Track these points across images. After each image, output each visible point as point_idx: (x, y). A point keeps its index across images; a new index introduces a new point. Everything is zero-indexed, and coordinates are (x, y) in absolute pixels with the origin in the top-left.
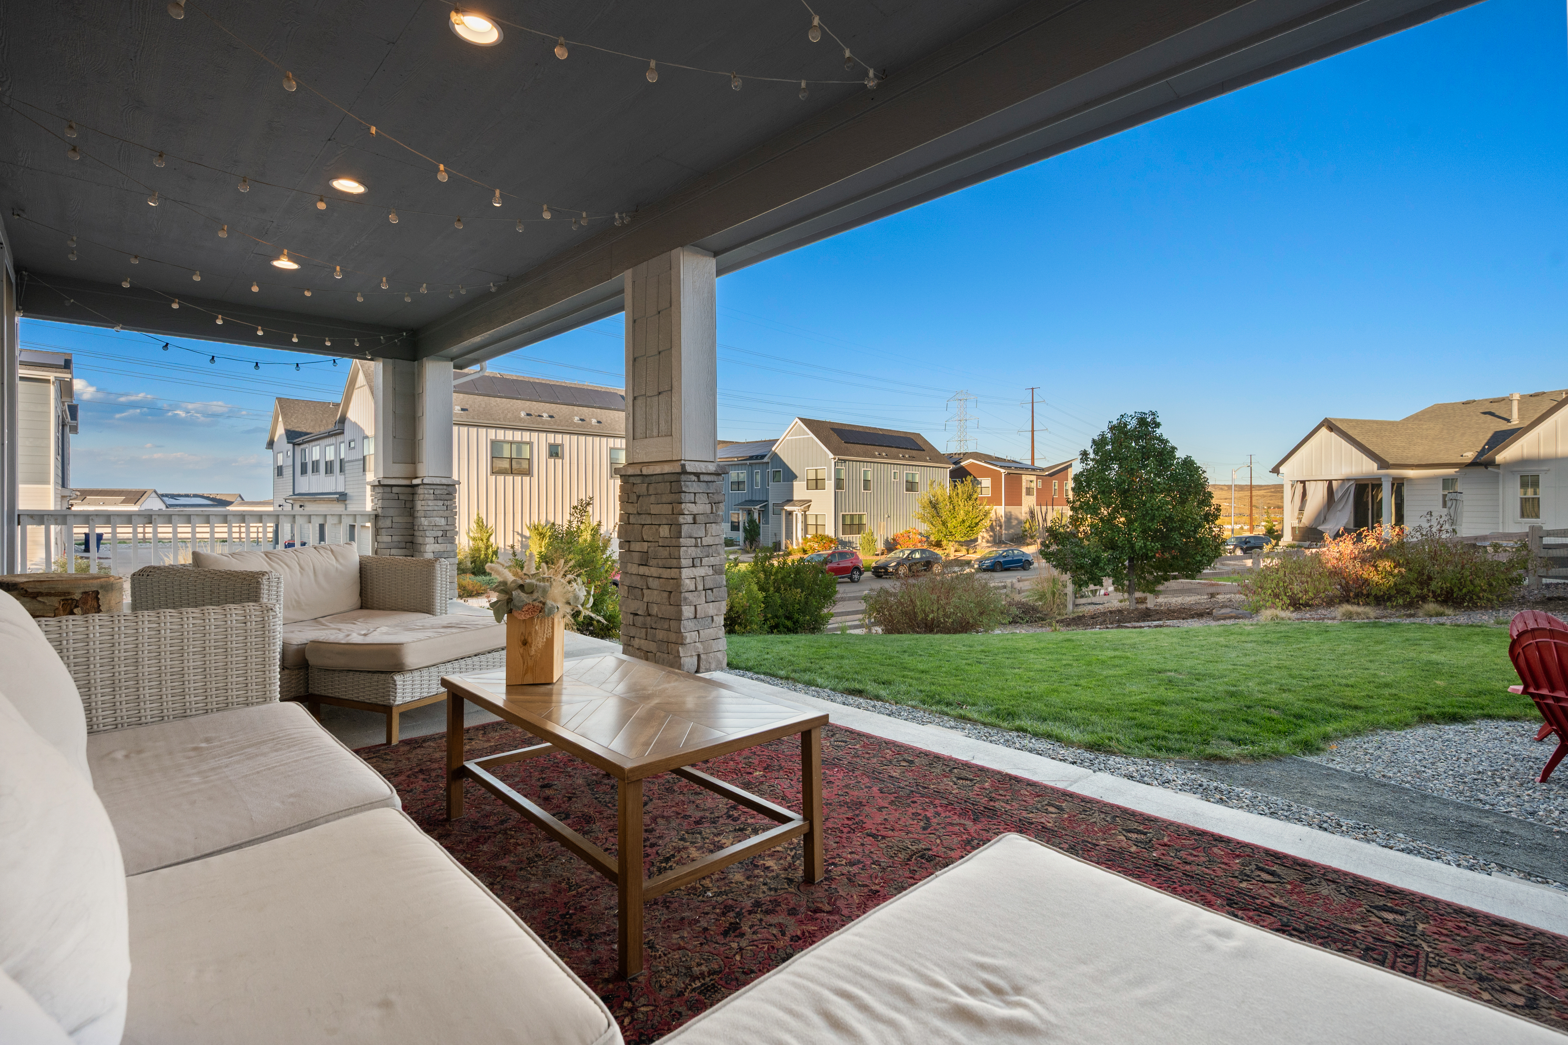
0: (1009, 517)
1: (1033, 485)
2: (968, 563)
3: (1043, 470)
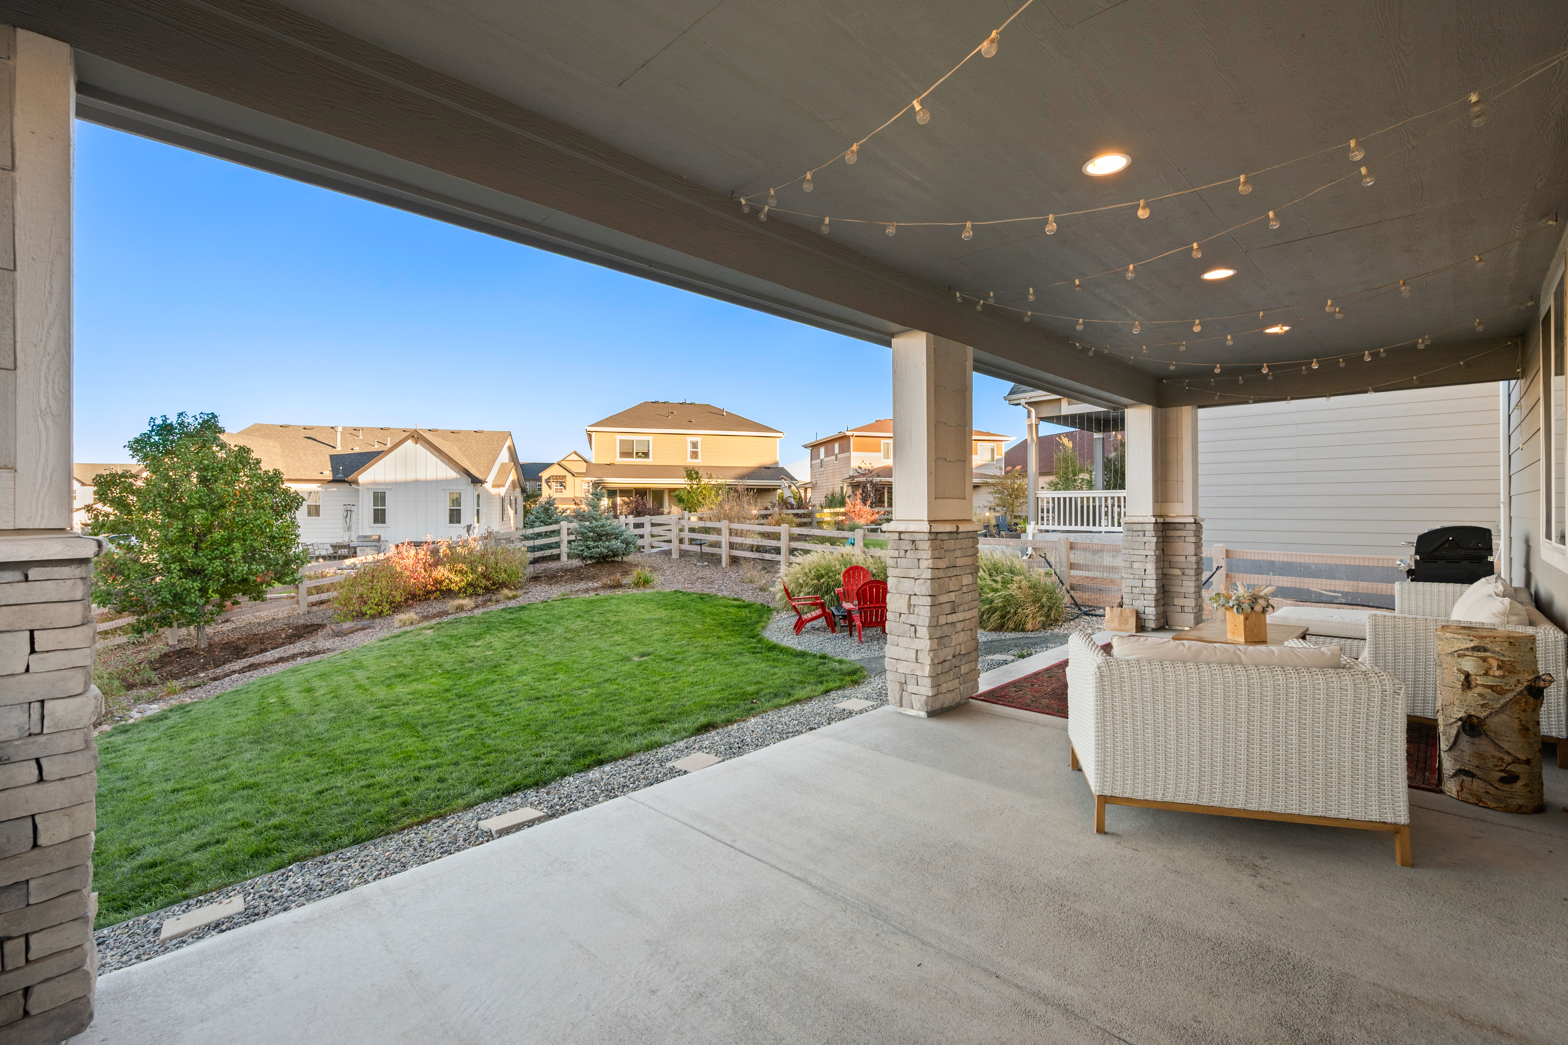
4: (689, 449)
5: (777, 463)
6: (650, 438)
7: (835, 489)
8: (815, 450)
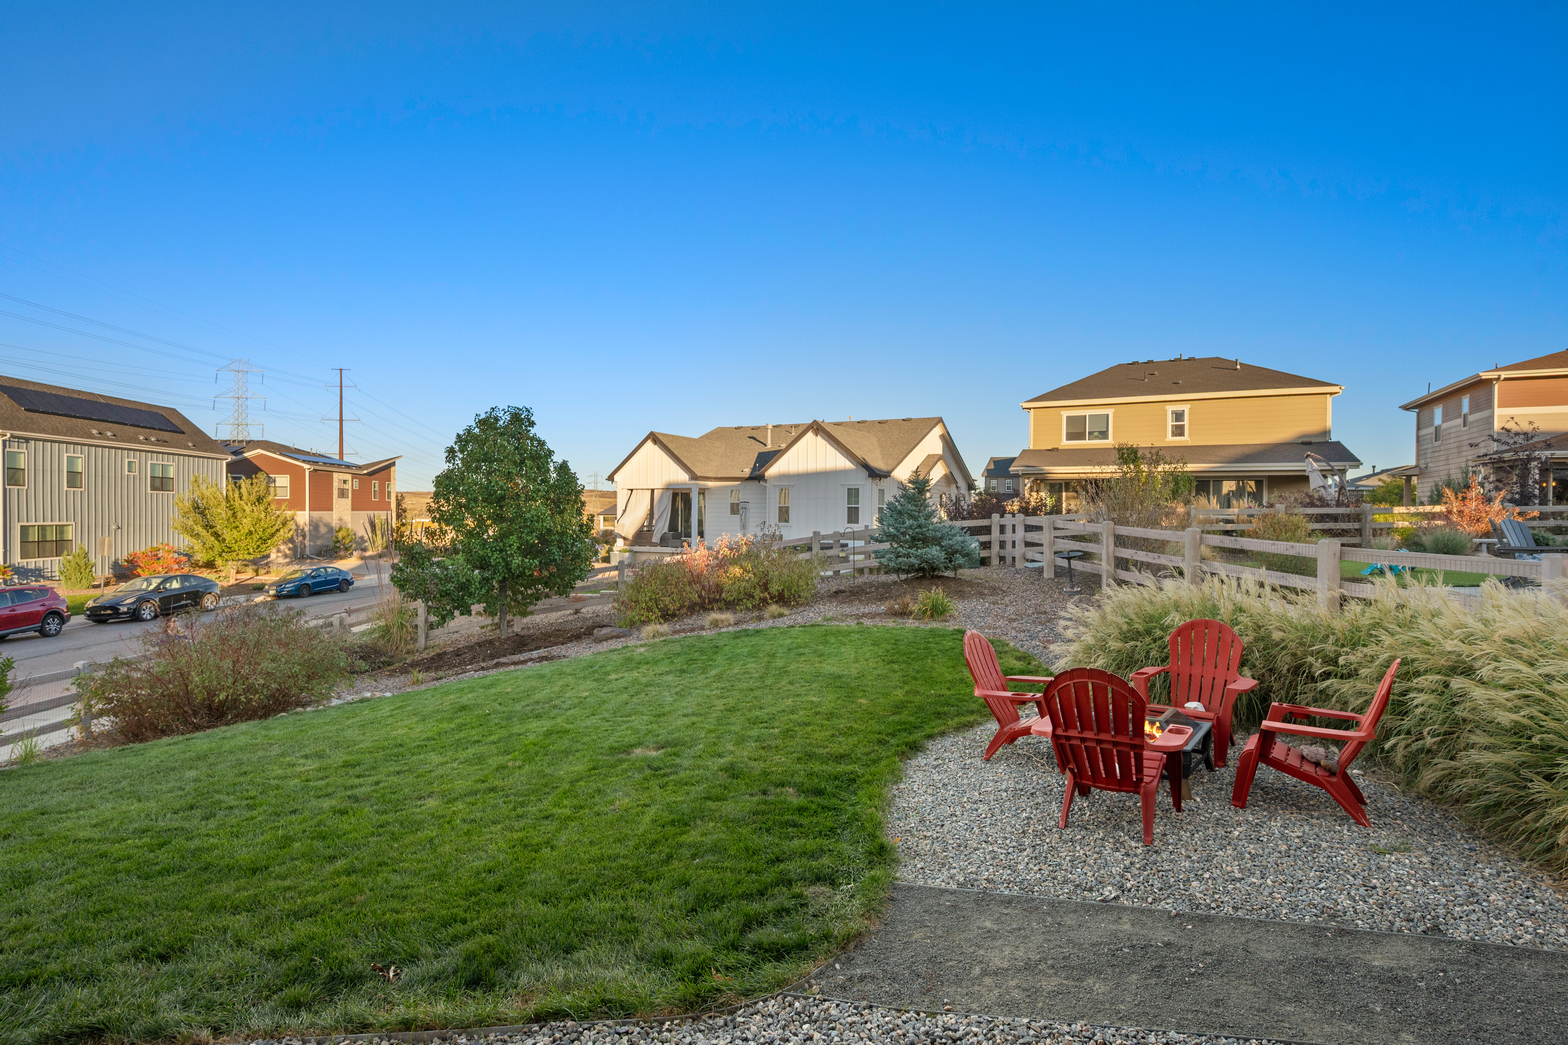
0: (315, 525)
1: (348, 486)
2: (259, 588)
3: (360, 467)
4: (1170, 423)
5: (1326, 433)
6: (1110, 411)
7: (1452, 472)
8: (1426, 412)
